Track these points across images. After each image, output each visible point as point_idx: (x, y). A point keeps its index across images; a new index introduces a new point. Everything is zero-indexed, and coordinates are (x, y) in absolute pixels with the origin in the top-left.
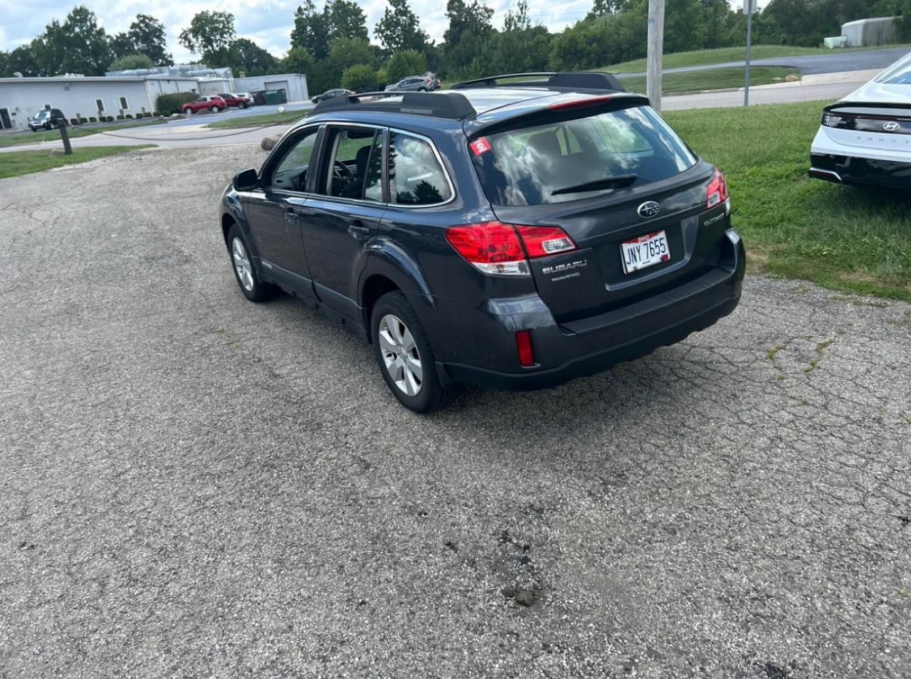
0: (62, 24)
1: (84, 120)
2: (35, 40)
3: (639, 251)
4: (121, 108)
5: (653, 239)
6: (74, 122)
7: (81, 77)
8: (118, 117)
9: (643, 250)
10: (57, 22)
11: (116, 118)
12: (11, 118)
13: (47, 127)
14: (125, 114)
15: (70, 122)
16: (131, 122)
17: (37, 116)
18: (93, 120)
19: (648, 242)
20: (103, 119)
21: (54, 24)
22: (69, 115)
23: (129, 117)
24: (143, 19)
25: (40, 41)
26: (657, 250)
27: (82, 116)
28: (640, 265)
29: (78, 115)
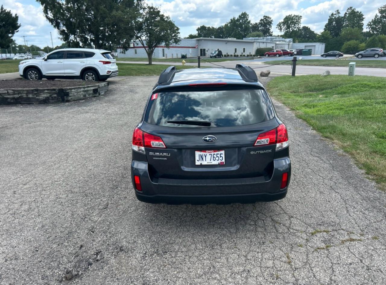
0: (236, 19)
1: (228, 56)
2: (226, 24)
3: (205, 157)
4: (243, 52)
5: (216, 153)
6: (225, 56)
7: (235, 39)
8: (240, 56)
9: (208, 157)
10: (235, 18)
11: (239, 56)
12: (206, 52)
13: (215, 57)
14: (243, 54)
15: (224, 56)
16: (244, 58)
17: (213, 53)
18: (231, 55)
19: (212, 154)
20: (235, 56)
21: (233, 19)
22: (224, 53)
23: (244, 56)
24: (266, 17)
25: (228, 25)
26: (217, 158)
27: (228, 54)
28: (204, 163)
29: (227, 53)
